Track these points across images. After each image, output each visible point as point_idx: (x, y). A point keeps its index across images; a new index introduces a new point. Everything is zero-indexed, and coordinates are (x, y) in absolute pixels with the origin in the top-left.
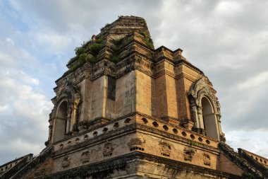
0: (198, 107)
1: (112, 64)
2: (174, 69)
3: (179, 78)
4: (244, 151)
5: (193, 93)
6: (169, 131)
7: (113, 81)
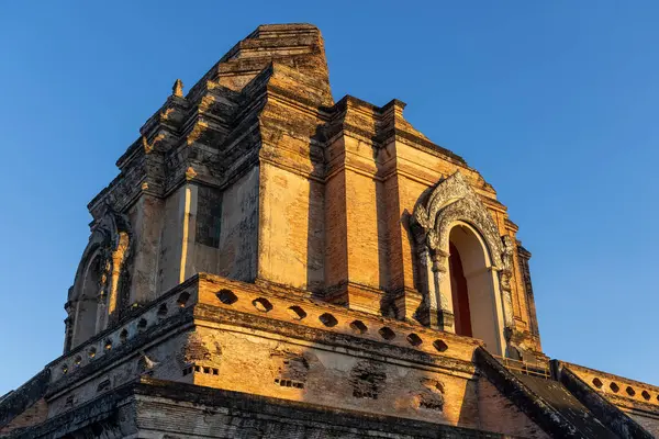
0: (433, 253)
1: (211, 151)
2: (376, 155)
3: (386, 178)
5: (421, 216)
6: (305, 320)
7: (215, 196)
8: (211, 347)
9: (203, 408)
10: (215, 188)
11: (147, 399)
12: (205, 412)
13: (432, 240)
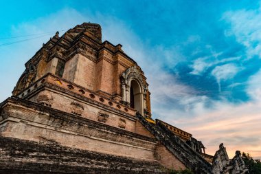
0: (126, 86)
1: (64, 50)
2: (113, 57)
3: (115, 64)
4: (160, 121)
5: (124, 75)
6: (85, 95)
7: (63, 63)
8: (49, 97)
9: (39, 112)
10: (63, 60)
11: (13, 104)
12: (39, 114)
13: (126, 82)
